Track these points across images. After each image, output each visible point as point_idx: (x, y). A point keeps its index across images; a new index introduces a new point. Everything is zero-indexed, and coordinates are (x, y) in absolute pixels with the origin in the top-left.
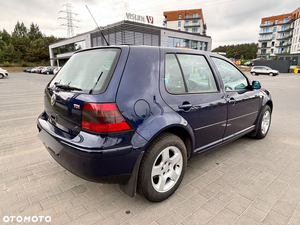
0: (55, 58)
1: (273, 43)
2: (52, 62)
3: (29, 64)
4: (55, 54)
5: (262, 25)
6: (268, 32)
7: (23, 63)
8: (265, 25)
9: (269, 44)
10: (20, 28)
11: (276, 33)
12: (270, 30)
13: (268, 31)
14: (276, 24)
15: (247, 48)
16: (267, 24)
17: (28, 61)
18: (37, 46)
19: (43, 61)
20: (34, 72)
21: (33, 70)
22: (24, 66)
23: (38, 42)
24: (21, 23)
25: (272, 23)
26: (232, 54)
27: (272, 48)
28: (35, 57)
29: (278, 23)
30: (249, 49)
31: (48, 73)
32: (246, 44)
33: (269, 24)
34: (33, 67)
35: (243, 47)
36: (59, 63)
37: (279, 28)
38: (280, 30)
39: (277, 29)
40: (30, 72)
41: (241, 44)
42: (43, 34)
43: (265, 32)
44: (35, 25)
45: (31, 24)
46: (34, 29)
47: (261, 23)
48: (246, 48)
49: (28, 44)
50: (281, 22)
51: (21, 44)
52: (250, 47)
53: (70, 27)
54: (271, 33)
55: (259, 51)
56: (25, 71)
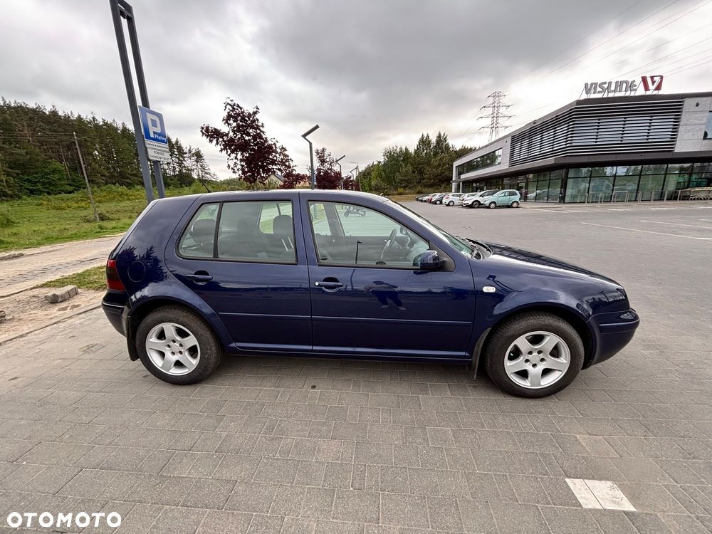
0: (460, 180)
2: (454, 185)
3: (425, 190)
4: (460, 174)
7: (419, 188)
10: (424, 142)
17: (425, 186)
18: (439, 165)
19: (443, 185)
20: (425, 201)
21: (425, 198)
22: (419, 193)
23: (441, 159)
24: (425, 135)
28: (434, 180)
31: (438, 202)
34: (428, 193)
36: (463, 186)
40: (422, 201)
42: (451, 146)
44: (442, 135)
45: (437, 134)
46: (441, 140)
49: (428, 163)
51: (421, 164)
53: (494, 129)
56: (417, 200)
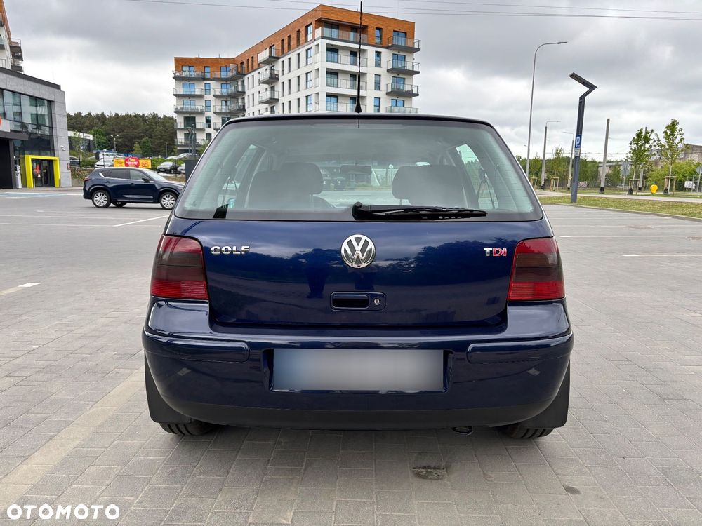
1: (208, 121)
5: (178, 74)
6: (193, 93)
8: (184, 74)
9: (200, 122)
11: (210, 97)
12: (198, 89)
13: (192, 90)
14: (208, 75)
15: (143, 126)
16: (187, 73)
25: (199, 73)
26: (104, 139)
27: (208, 131)
29: (211, 74)
30: (147, 130)
32: (137, 116)
33: (193, 74)
35: (131, 123)
37: (216, 88)
38: (218, 93)
39: (211, 90)
41: (124, 114)
43: (187, 92)
47: (176, 70)
48: (138, 126)
50: (218, 74)
52: (148, 124)
54: (201, 97)
55: (180, 137)
